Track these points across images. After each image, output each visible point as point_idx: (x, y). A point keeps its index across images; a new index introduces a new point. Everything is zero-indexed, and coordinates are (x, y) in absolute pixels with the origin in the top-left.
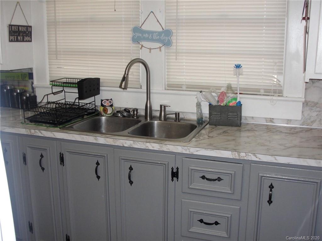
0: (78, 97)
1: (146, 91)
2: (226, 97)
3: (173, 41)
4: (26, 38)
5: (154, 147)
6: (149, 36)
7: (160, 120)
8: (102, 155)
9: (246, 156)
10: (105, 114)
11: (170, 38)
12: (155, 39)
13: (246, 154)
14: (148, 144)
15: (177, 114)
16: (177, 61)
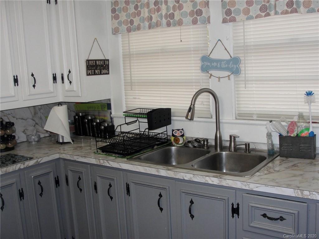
0: (148, 127)
1: (215, 120)
2: (296, 128)
3: (241, 69)
4: (103, 71)
5: (213, 182)
6: (218, 65)
7: (230, 151)
8: (164, 187)
9: (309, 195)
10: (175, 144)
11: (239, 66)
12: (223, 67)
13: (310, 193)
14: (207, 178)
15: (247, 145)
16: (246, 89)
